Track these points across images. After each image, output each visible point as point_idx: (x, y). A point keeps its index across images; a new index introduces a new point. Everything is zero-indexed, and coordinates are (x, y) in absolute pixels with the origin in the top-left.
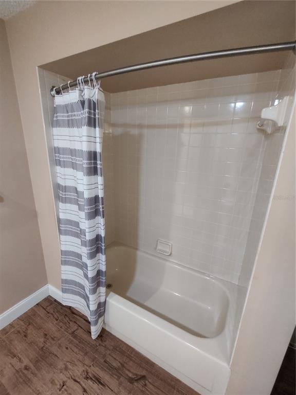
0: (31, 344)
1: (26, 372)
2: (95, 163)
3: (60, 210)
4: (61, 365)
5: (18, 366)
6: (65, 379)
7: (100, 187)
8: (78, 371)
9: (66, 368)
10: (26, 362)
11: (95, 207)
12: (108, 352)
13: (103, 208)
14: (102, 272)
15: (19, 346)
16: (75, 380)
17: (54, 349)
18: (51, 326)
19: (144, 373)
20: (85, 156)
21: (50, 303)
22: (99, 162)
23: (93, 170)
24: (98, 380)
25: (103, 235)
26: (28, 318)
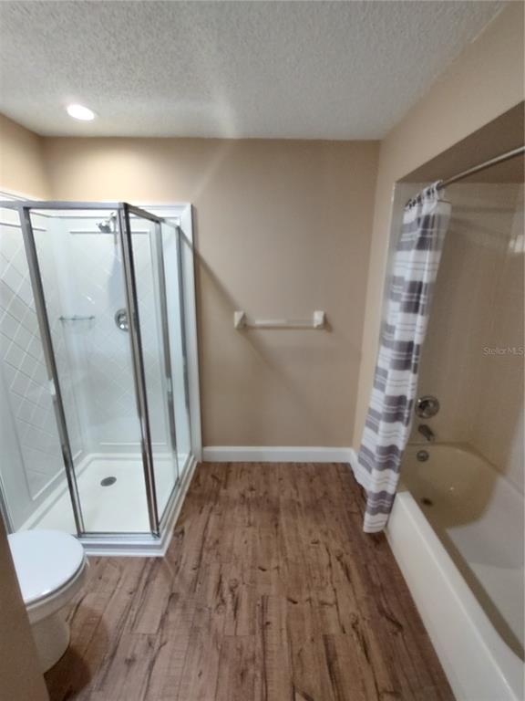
0: (312, 491)
1: (297, 507)
2: (418, 298)
3: (380, 356)
4: (324, 527)
5: (294, 497)
6: (320, 540)
7: (418, 330)
8: (335, 546)
9: (326, 534)
10: (301, 500)
11: (407, 356)
12: (375, 562)
13: (416, 359)
14: (397, 450)
15: (302, 484)
16: (327, 550)
17: (326, 511)
18: (334, 490)
19: (403, 623)
20: (407, 286)
21: (346, 469)
22: (422, 296)
23: (413, 306)
24: (348, 573)
25: (409, 398)
26: (321, 469)
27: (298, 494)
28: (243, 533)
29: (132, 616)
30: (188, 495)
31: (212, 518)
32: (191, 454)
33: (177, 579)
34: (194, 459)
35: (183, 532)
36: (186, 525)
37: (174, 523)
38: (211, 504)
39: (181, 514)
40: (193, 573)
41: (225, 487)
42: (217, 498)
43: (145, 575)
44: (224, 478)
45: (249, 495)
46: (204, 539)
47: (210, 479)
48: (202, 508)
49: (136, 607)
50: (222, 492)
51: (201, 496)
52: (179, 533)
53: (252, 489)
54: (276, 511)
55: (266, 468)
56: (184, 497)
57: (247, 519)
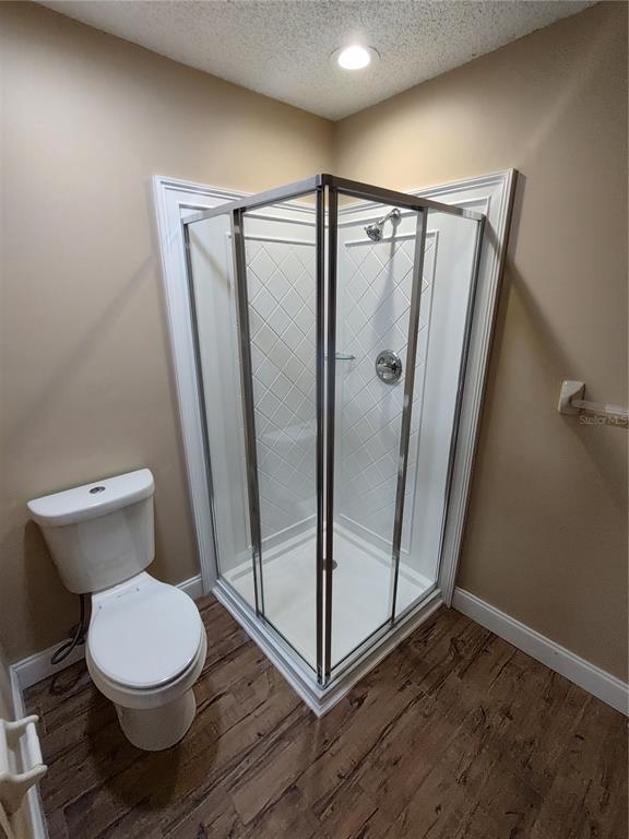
27: (604, 805)
28: (444, 786)
29: (242, 768)
30: (402, 647)
31: (412, 712)
32: (436, 586)
33: (312, 768)
34: (440, 596)
35: (361, 701)
36: (372, 694)
37: (359, 677)
38: (425, 688)
39: (375, 671)
40: (336, 780)
41: (461, 675)
42: (438, 684)
43: (285, 726)
44: (469, 657)
45: (495, 719)
46: (381, 738)
47: (446, 643)
48: (409, 683)
49: (253, 760)
50: (453, 679)
51: (417, 663)
52: (356, 700)
53: (507, 713)
54: (533, 798)
55: (560, 691)
56: (393, 646)
57: (467, 764)
